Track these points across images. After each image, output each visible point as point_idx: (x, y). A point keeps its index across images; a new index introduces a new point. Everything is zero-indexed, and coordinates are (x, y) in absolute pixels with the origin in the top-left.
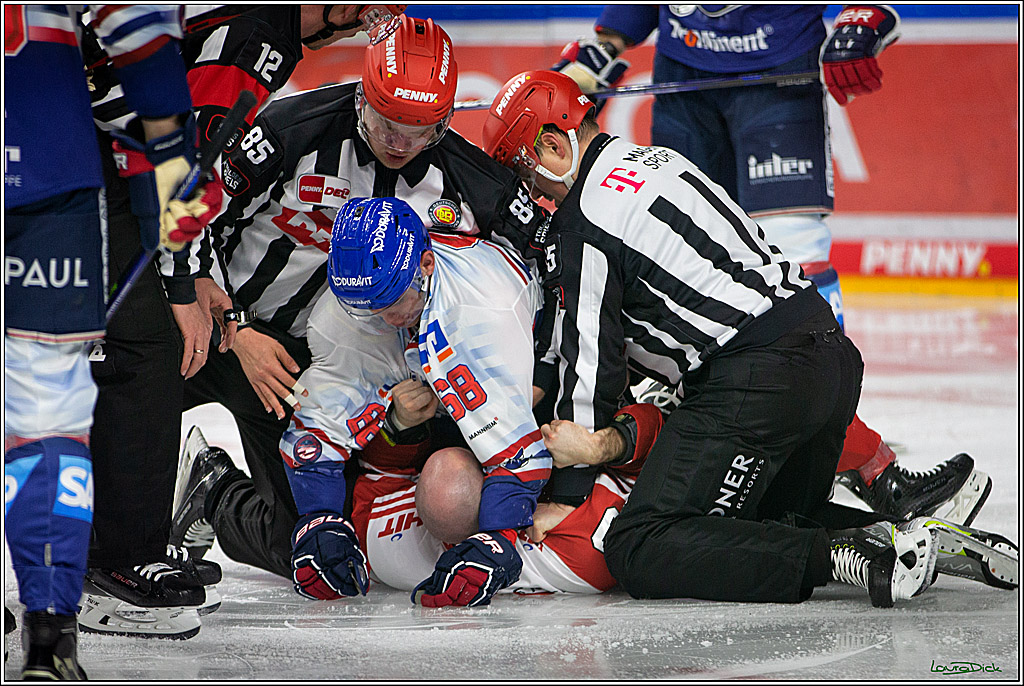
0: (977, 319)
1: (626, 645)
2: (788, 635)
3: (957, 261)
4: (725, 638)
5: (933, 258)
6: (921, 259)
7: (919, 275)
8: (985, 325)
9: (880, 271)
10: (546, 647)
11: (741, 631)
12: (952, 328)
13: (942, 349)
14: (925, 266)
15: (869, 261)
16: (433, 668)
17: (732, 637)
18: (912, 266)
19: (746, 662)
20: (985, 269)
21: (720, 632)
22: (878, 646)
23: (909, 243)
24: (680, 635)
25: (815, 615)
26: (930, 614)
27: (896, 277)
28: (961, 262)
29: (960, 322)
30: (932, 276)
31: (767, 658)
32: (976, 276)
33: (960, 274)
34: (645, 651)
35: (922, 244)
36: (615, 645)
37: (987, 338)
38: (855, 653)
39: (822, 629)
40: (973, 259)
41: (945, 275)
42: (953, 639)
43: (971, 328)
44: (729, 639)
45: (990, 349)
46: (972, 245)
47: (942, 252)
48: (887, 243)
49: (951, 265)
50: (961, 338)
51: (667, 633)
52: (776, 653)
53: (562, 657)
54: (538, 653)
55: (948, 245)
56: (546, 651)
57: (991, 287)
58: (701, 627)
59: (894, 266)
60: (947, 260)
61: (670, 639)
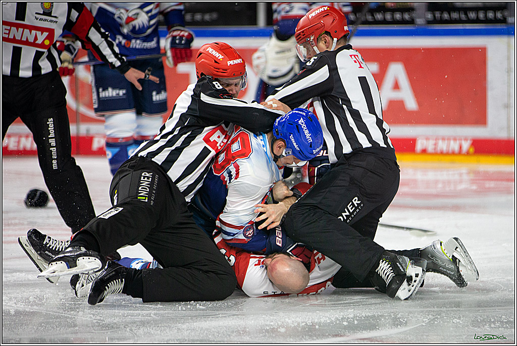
0: (468, 173)
1: (308, 324)
2: (383, 319)
3: (459, 147)
4: (354, 321)
5: (448, 145)
6: (443, 146)
7: (442, 153)
8: (472, 176)
9: (424, 151)
10: (272, 325)
11: (361, 317)
12: (457, 177)
13: (452, 187)
14: (445, 148)
15: (419, 147)
16: (220, 335)
17: (357, 320)
18: (439, 149)
19: (363, 332)
20: (472, 150)
21: (352, 318)
22: (424, 324)
23: (437, 139)
24: (333, 319)
25: (395, 310)
26: (447, 309)
27: (431, 154)
28: (461, 147)
29: (461, 175)
30: (447, 154)
31: (373, 330)
32: (468, 153)
33: (460, 153)
34: (317, 327)
35: (443, 139)
36: (303, 324)
37: (473, 181)
38: (413, 327)
39: (398, 316)
40: (466, 146)
41: (453, 153)
42: (458, 321)
43: (465, 177)
44: (355, 321)
45: (474, 187)
46: (466, 139)
47: (452, 142)
48: (427, 139)
49: (457, 149)
50: (461, 182)
51: (327, 318)
52: (377, 327)
53: (279, 330)
54: (268, 328)
55: (455, 139)
56: (272, 327)
57: (474, 159)
58: (343, 316)
59: (430, 149)
60: (454, 146)
61: (328, 321)
